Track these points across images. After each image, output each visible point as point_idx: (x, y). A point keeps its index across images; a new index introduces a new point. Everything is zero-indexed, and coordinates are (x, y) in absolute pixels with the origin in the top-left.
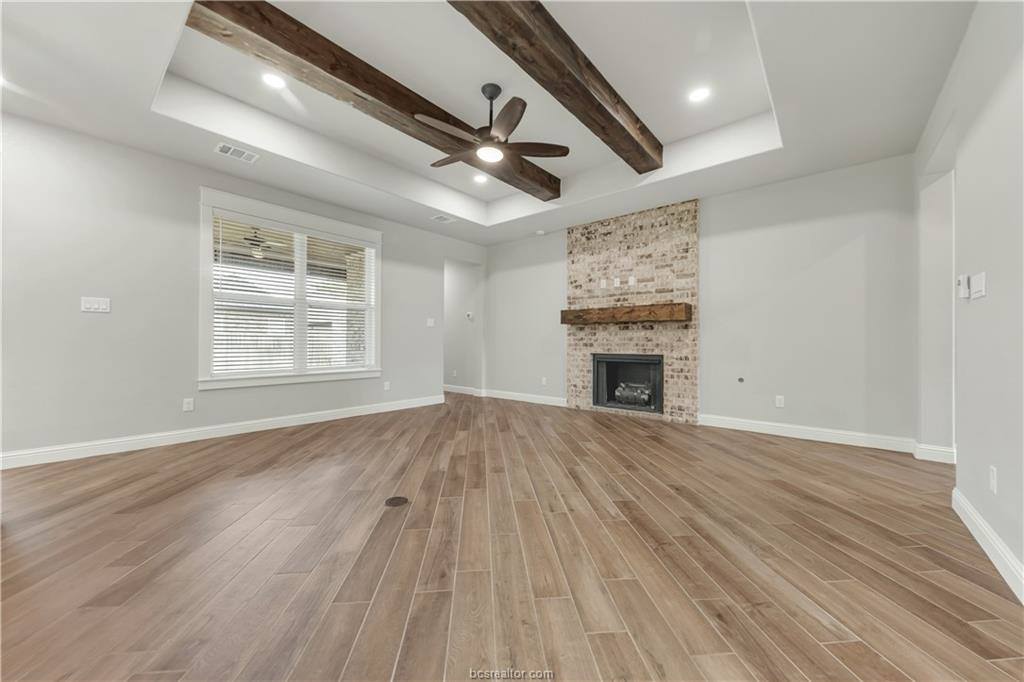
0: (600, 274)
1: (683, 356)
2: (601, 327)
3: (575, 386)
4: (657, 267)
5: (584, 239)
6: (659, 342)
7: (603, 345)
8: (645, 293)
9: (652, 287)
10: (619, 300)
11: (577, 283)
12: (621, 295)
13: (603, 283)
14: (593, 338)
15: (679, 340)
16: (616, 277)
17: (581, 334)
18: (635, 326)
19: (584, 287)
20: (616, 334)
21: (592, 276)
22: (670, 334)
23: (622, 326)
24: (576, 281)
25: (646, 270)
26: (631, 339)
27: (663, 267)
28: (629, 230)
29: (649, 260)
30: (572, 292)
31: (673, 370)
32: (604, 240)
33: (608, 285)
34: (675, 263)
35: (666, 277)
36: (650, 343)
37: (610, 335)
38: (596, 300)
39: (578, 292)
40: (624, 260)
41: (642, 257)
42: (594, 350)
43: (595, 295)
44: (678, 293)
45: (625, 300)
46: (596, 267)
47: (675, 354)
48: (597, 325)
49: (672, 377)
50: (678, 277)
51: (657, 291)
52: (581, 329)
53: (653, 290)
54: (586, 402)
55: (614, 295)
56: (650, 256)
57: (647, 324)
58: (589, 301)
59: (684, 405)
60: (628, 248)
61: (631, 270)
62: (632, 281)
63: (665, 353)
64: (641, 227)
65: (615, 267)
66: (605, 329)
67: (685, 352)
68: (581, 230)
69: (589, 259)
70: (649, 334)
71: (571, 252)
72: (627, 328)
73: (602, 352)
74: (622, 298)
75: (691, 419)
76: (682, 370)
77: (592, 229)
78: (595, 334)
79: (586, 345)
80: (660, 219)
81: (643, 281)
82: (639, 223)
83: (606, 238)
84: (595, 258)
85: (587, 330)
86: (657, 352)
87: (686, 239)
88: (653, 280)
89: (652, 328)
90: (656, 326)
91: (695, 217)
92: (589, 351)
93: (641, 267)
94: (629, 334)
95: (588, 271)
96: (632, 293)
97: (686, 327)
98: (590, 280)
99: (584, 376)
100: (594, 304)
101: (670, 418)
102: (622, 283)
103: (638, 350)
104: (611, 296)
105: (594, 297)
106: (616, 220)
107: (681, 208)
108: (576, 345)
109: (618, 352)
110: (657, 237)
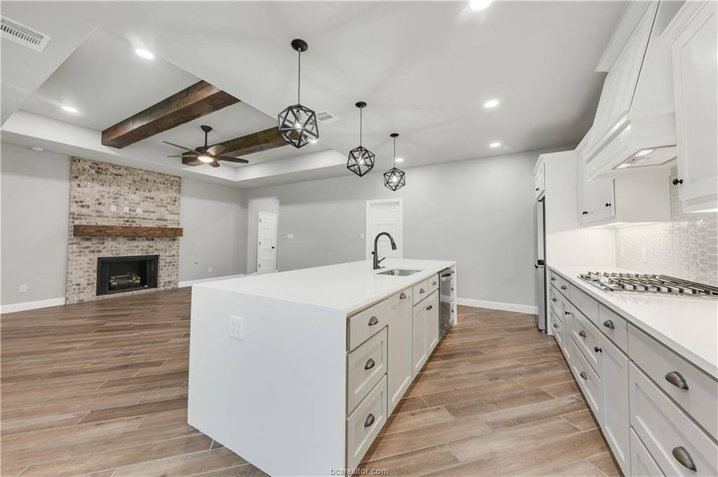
0: (111, 201)
1: (172, 254)
2: (109, 239)
3: (78, 285)
4: (157, 206)
5: (93, 171)
6: (158, 248)
7: (112, 251)
8: (149, 219)
9: (154, 216)
10: (128, 221)
11: (84, 204)
12: (130, 218)
13: (113, 208)
14: (101, 246)
15: (170, 246)
16: (126, 206)
17: (88, 244)
18: (140, 239)
19: (92, 208)
20: (124, 243)
21: (102, 201)
22: (165, 243)
23: (130, 238)
24: (81, 202)
25: (149, 205)
26: (137, 247)
27: (161, 206)
28: (138, 179)
29: (152, 201)
30: (75, 209)
31: (166, 263)
32: (114, 178)
33: (118, 209)
34: (168, 206)
35: (162, 212)
36: (151, 249)
37: (119, 244)
38: (106, 219)
39: (84, 211)
40: (132, 196)
41: (147, 197)
42: (101, 255)
43: (105, 215)
44: (171, 222)
45: (132, 221)
46: (107, 196)
47: (167, 254)
48: (105, 238)
49: (165, 266)
50: (170, 213)
51: (157, 219)
52: (87, 240)
53: (155, 218)
54: (90, 295)
55: (124, 217)
56: (152, 198)
57: (149, 238)
58: (98, 219)
59: (171, 280)
60: (136, 189)
61: (139, 204)
62: (139, 211)
63: (161, 254)
64: (147, 180)
65: (125, 199)
66: (114, 240)
67: (173, 252)
68: (89, 163)
69: (97, 187)
70: (151, 243)
71: (77, 177)
72: (134, 239)
73: (110, 256)
74: (131, 220)
75: (175, 286)
76: (171, 262)
77: (103, 166)
78: (104, 243)
79: (93, 252)
80: (160, 180)
81: (147, 212)
82: (145, 177)
83: (116, 177)
84: (105, 188)
85: (94, 241)
86: (156, 253)
87: (175, 195)
88: (154, 212)
89: (153, 240)
90: (156, 239)
91: (180, 186)
92: (95, 257)
93: (146, 203)
94: (136, 243)
95: (97, 197)
96: (139, 218)
97: (174, 240)
98: (100, 204)
99: (89, 275)
100: (101, 222)
101: (163, 288)
102: (130, 210)
103: (143, 253)
104: (120, 217)
105: (102, 216)
106: (127, 168)
107: (173, 179)
108: (81, 252)
109: (126, 255)
110: (158, 189)
